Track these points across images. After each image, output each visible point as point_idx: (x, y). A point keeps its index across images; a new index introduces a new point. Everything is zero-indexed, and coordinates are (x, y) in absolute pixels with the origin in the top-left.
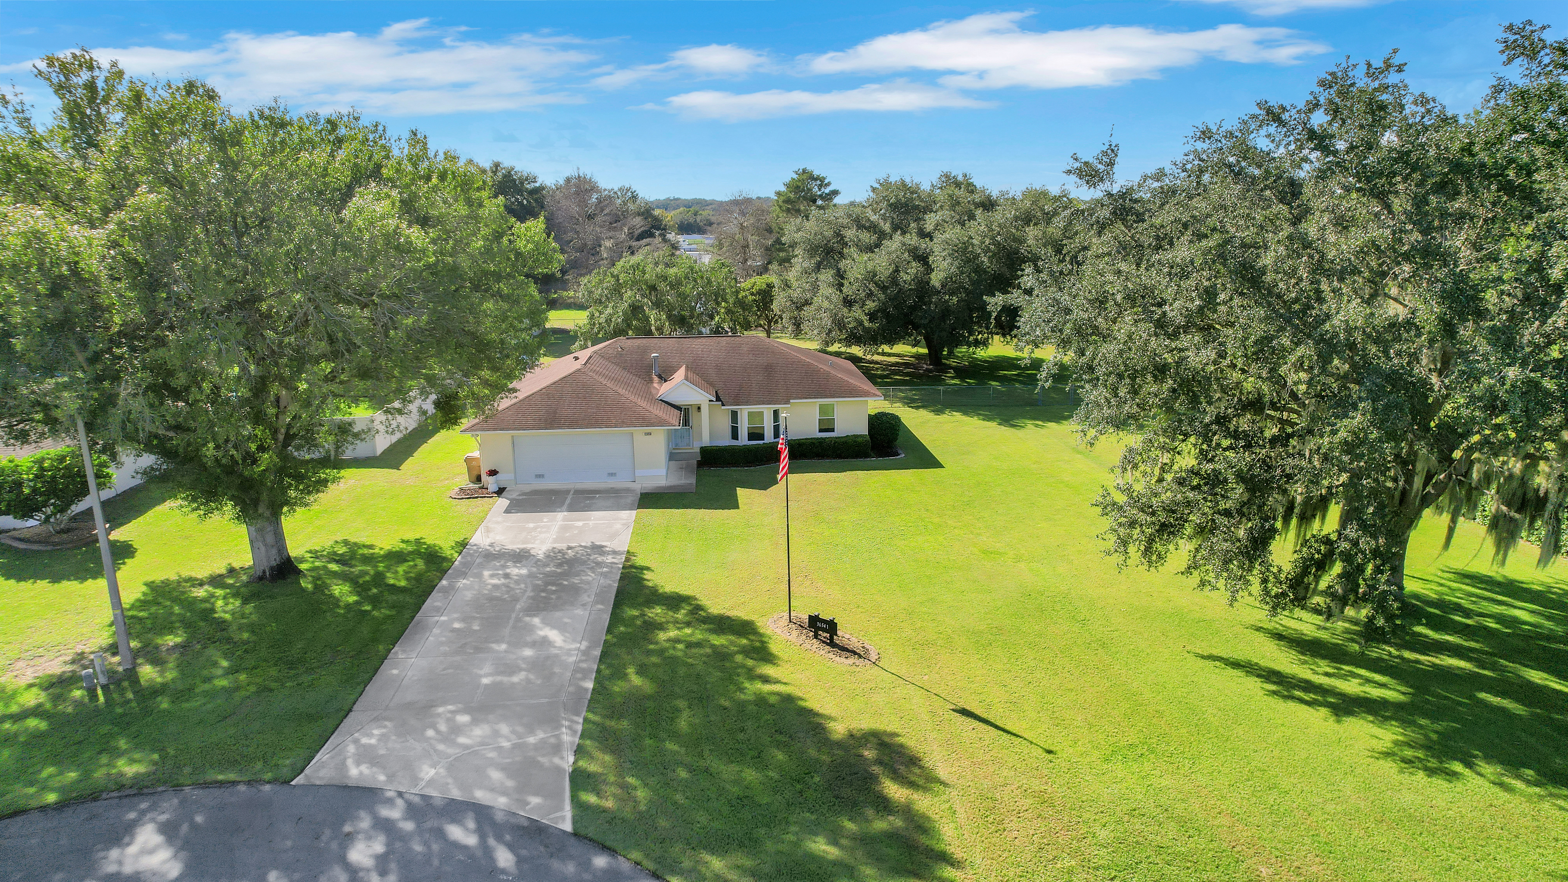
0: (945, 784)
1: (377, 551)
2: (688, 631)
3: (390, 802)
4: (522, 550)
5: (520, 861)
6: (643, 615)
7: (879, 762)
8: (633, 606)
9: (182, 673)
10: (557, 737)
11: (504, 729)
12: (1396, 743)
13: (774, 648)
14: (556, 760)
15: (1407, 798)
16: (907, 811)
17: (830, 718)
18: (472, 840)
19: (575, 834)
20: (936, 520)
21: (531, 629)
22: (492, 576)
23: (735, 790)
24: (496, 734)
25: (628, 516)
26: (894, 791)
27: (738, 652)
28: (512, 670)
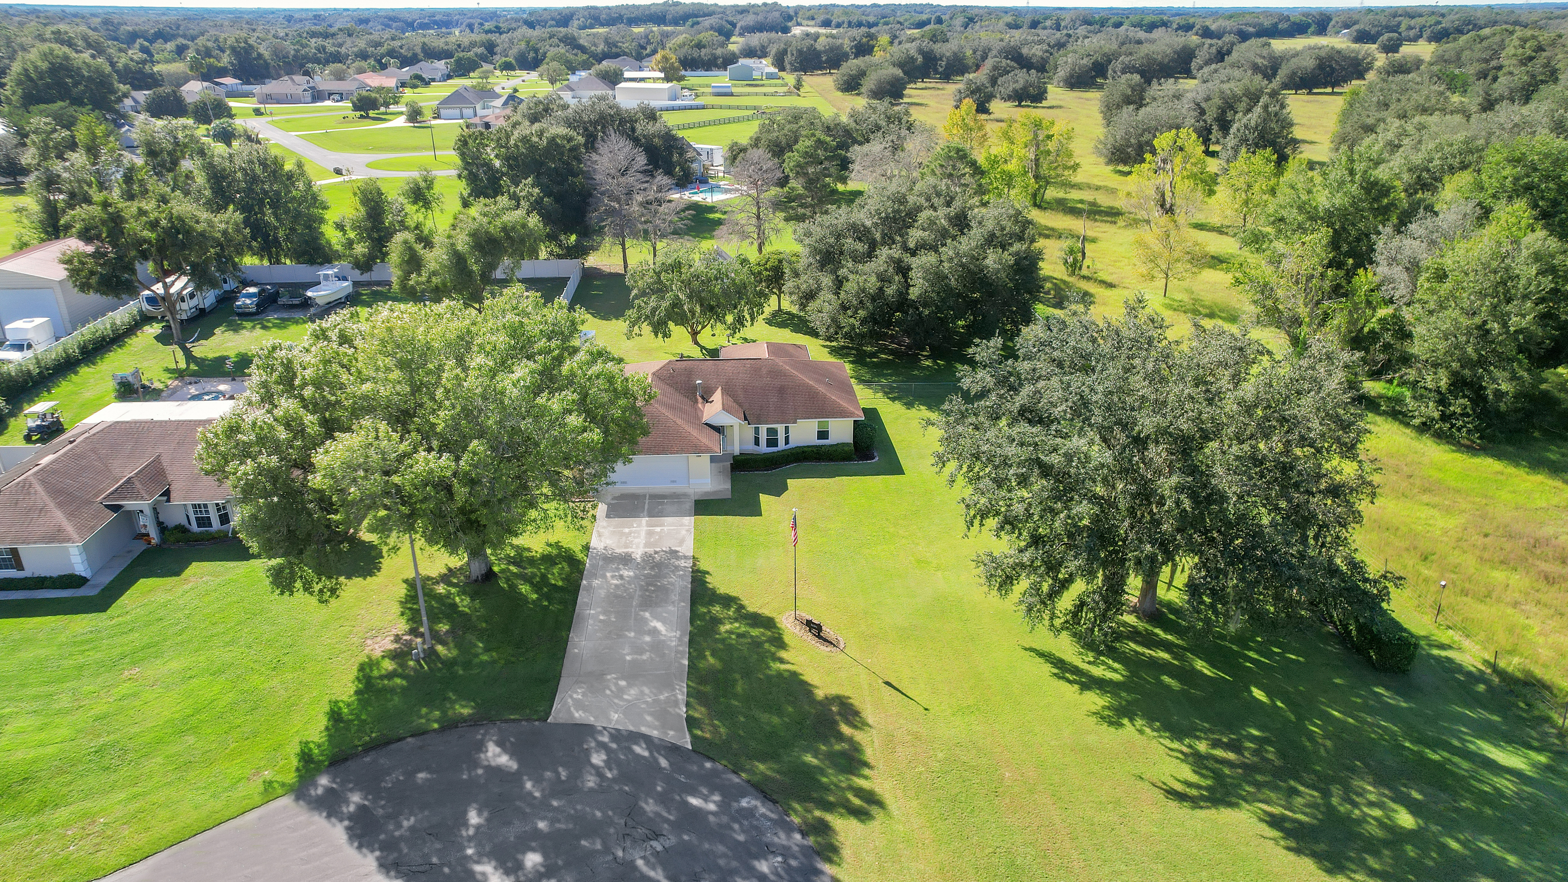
0: (870, 726)
1: (534, 554)
2: (737, 625)
3: (600, 732)
4: (626, 553)
5: (671, 764)
6: (710, 612)
7: (840, 714)
8: (703, 605)
9: (459, 650)
10: (675, 695)
11: (646, 690)
12: (1103, 707)
13: (787, 639)
14: (677, 710)
15: (1092, 739)
16: (850, 740)
17: (816, 687)
18: (646, 754)
19: (693, 750)
20: (892, 530)
21: (645, 621)
22: (613, 577)
23: (768, 728)
24: (642, 692)
25: (689, 521)
26: (845, 729)
27: (766, 641)
28: (641, 651)
